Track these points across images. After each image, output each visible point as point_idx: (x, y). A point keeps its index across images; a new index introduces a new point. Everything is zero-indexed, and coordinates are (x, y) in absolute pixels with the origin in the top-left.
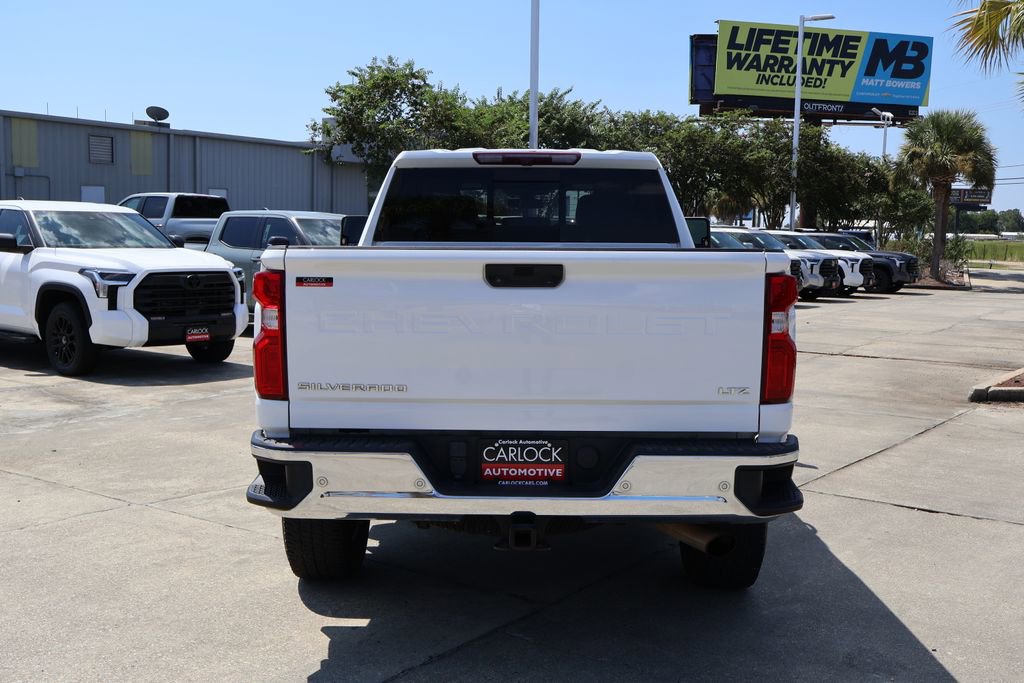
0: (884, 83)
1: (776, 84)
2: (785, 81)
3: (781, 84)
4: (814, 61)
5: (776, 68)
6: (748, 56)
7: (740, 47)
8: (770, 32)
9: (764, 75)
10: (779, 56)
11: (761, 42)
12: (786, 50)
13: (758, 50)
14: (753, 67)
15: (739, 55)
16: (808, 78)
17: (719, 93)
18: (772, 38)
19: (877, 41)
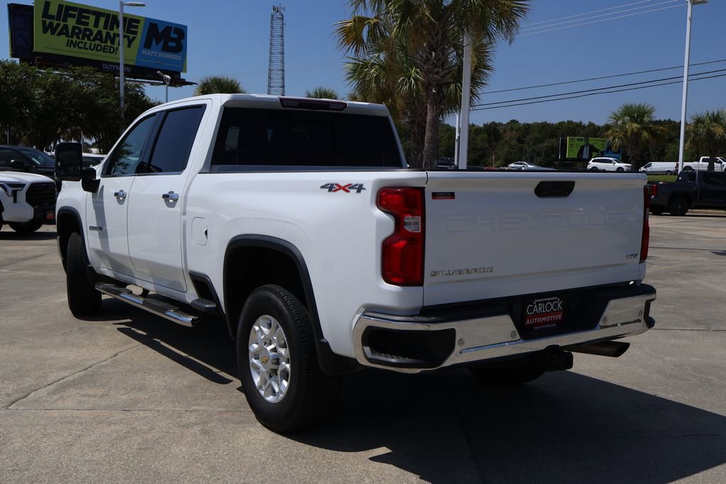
0: (158, 54)
1: (81, 48)
2: (87, 46)
3: (85, 48)
4: (108, 34)
5: (81, 36)
6: (58, 25)
7: (52, 17)
8: (75, 9)
9: (72, 41)
10: (82, 27)
11: (67, 16)
12: (87, 24)
13: (66, 22)
14: (64, 34)
15: (51, 24)
16: (105, 46)
17: (37, 51)
18: (76, 13)
19: (151, 24)
